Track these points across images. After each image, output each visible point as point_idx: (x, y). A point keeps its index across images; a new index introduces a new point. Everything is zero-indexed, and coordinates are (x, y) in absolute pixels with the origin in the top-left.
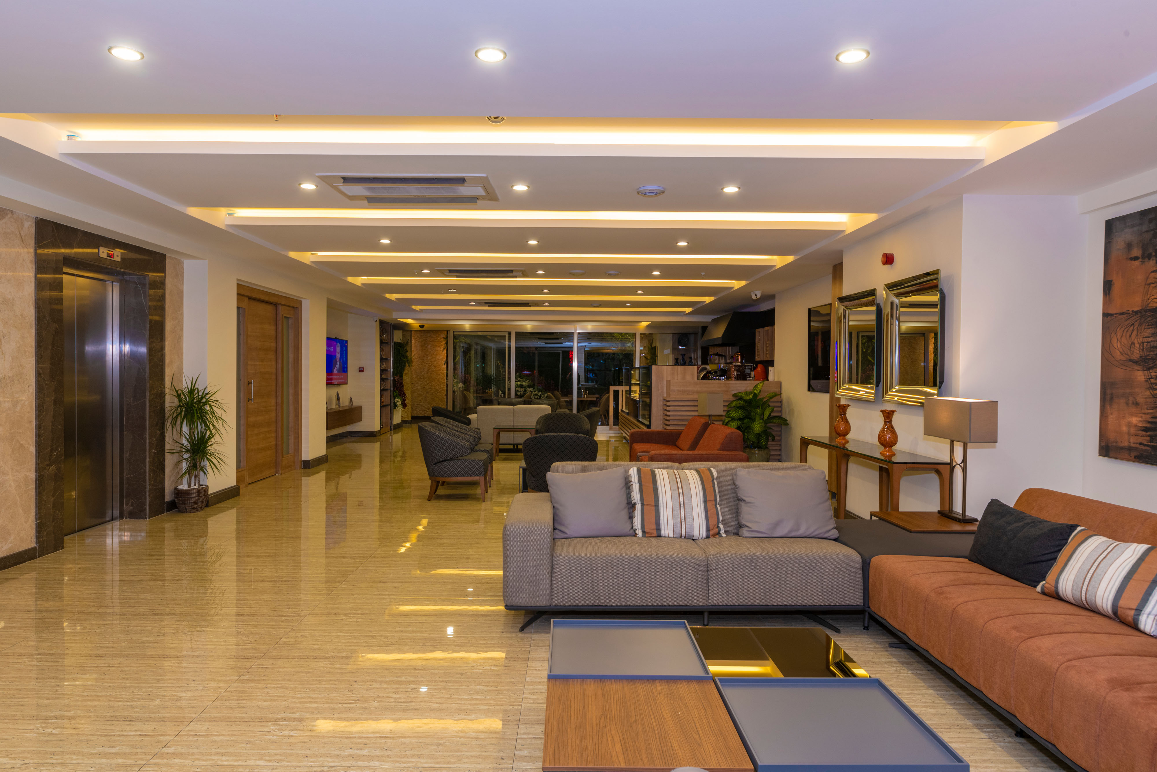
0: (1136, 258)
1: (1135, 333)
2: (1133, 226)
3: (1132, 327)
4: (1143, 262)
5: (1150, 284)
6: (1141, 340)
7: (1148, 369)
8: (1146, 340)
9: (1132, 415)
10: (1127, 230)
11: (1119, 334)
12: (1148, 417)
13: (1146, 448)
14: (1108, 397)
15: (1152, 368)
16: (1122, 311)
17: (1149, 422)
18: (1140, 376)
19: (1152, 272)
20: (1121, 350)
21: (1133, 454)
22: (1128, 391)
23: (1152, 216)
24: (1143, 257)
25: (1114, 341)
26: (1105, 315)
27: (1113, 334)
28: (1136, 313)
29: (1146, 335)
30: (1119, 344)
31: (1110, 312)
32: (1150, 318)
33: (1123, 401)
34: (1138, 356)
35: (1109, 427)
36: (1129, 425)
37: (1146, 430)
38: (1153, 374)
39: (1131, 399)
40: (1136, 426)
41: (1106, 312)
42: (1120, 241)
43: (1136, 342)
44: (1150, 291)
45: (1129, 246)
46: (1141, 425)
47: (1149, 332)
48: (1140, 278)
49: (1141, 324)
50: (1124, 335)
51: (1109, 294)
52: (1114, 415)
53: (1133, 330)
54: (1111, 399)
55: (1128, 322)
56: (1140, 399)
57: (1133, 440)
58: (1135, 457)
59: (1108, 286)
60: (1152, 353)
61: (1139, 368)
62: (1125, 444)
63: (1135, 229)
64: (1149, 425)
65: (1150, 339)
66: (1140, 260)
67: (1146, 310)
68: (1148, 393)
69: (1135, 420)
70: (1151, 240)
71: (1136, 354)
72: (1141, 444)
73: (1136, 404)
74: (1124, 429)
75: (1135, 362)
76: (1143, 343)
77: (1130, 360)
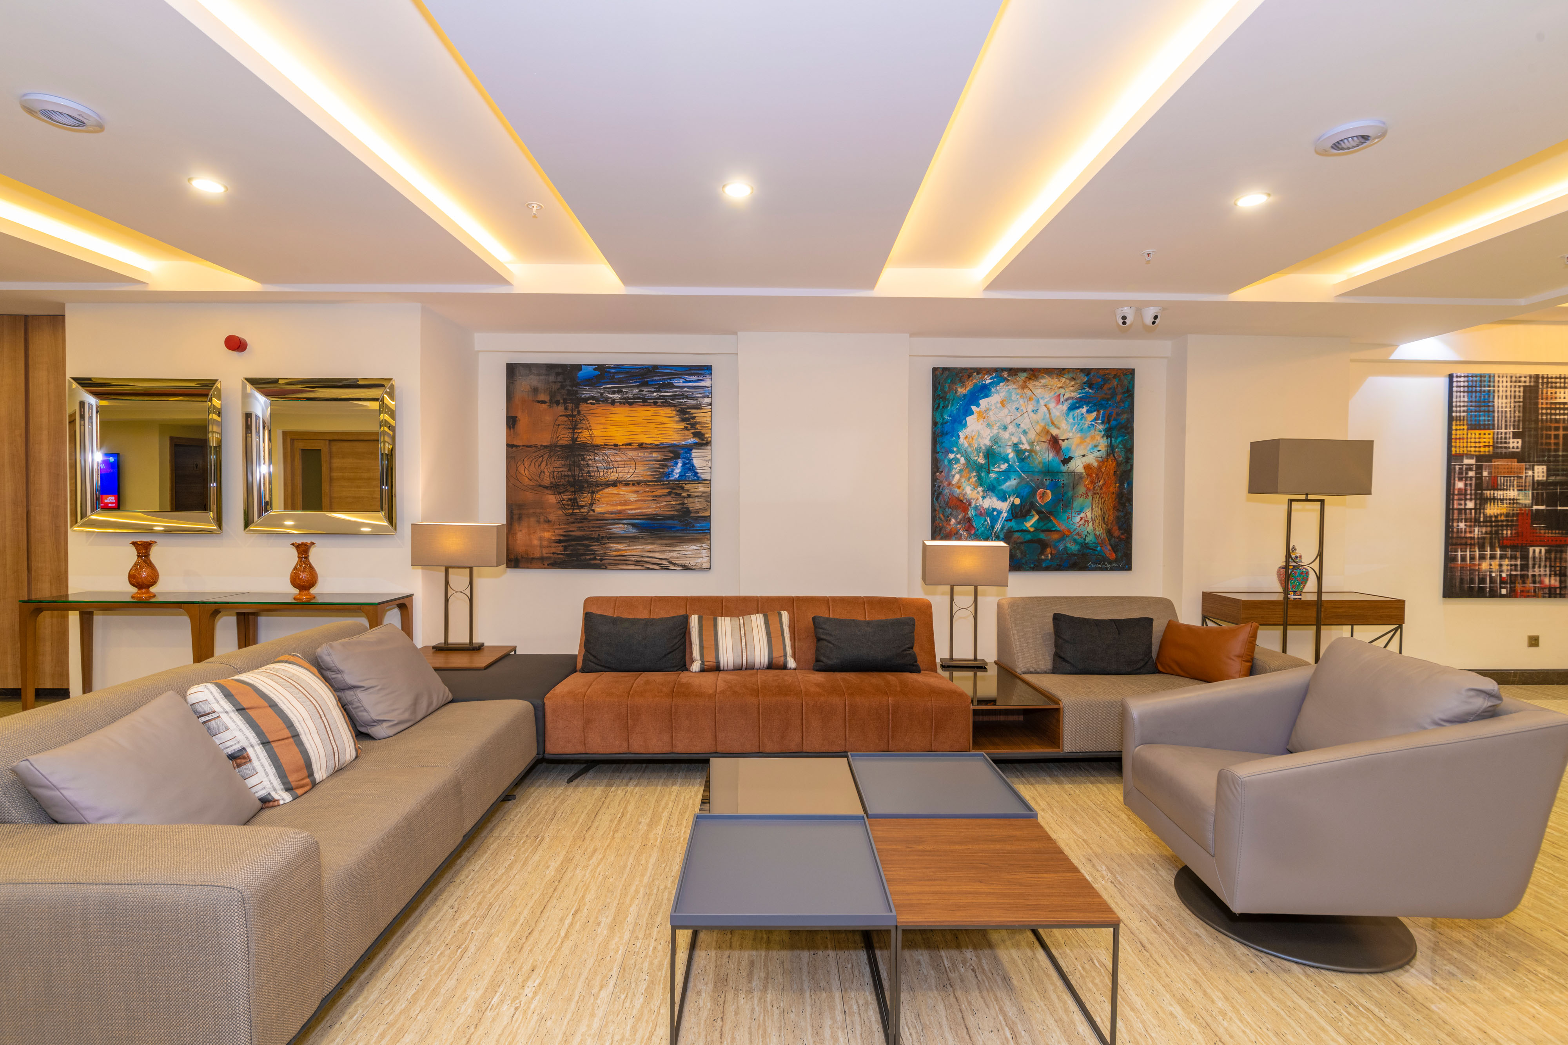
0: (544, 402)
1: (544, 463)
2: (539, 375)
3: (541, 459)
4: (550, 407)
5: (559, 425)
6: (551, 469)
7: (560, 493)
8: (556, 470)
9: (544, 530)
10: (532, 377)
11: (527, 463)
12: (561, 532)
13: (560, 556)
14: (516, 517)
15: (564, 492)
16: (529, 444)
17: (562, 535)
18: (552, 499)
19: (561, 416)
20: (530, 477)
21: (546, 563)
22: (538, 511)
23: (560, 370)
24: (551, 402)
25: (521, 469)
26: (509, 446)
27: (519, 463)
28: (545, 447)
29: (557, 466)
30: (527, 472)
31: (515, 443)
32: (560, 453)
33: (533, 520)
34: (548, 482)
35: (519, 542)
36: (541, 539)
37: (559, 541)
38: (565, 497)
39: (542, 518)
40: (549, 539)
41: (510, 443)
42: (525, 384)
43: (546, 470)
44: (559, 431)
45: (535, 390)
46: (553, 538)
47: (559, 463)
48: (548, 418)
49: (550, 457)
50: (533, 463)
51: (514, 428)
52: (523, 532)
53: (542, 461)
54: (520, 518)
55: (537, 453)
56: (552, 517)
57: (544, 551)
58: (548, 565)
59: (512, 422)
60: (563, 481)
61: (549, 492)
62: (537, 555)
63: (541, 377)
64: (562, 538)
65: (560, 470)
66: (548, 404)
67: (556, 446)
68: (560, 512)
69: (547, 535)
70: (558, 390)
71: (547, 481)
72: (554, 553)
73: (549, 521)
74: (536, 542)
75: (546, 487)
76: (553, 472)
77: (540, 486)
